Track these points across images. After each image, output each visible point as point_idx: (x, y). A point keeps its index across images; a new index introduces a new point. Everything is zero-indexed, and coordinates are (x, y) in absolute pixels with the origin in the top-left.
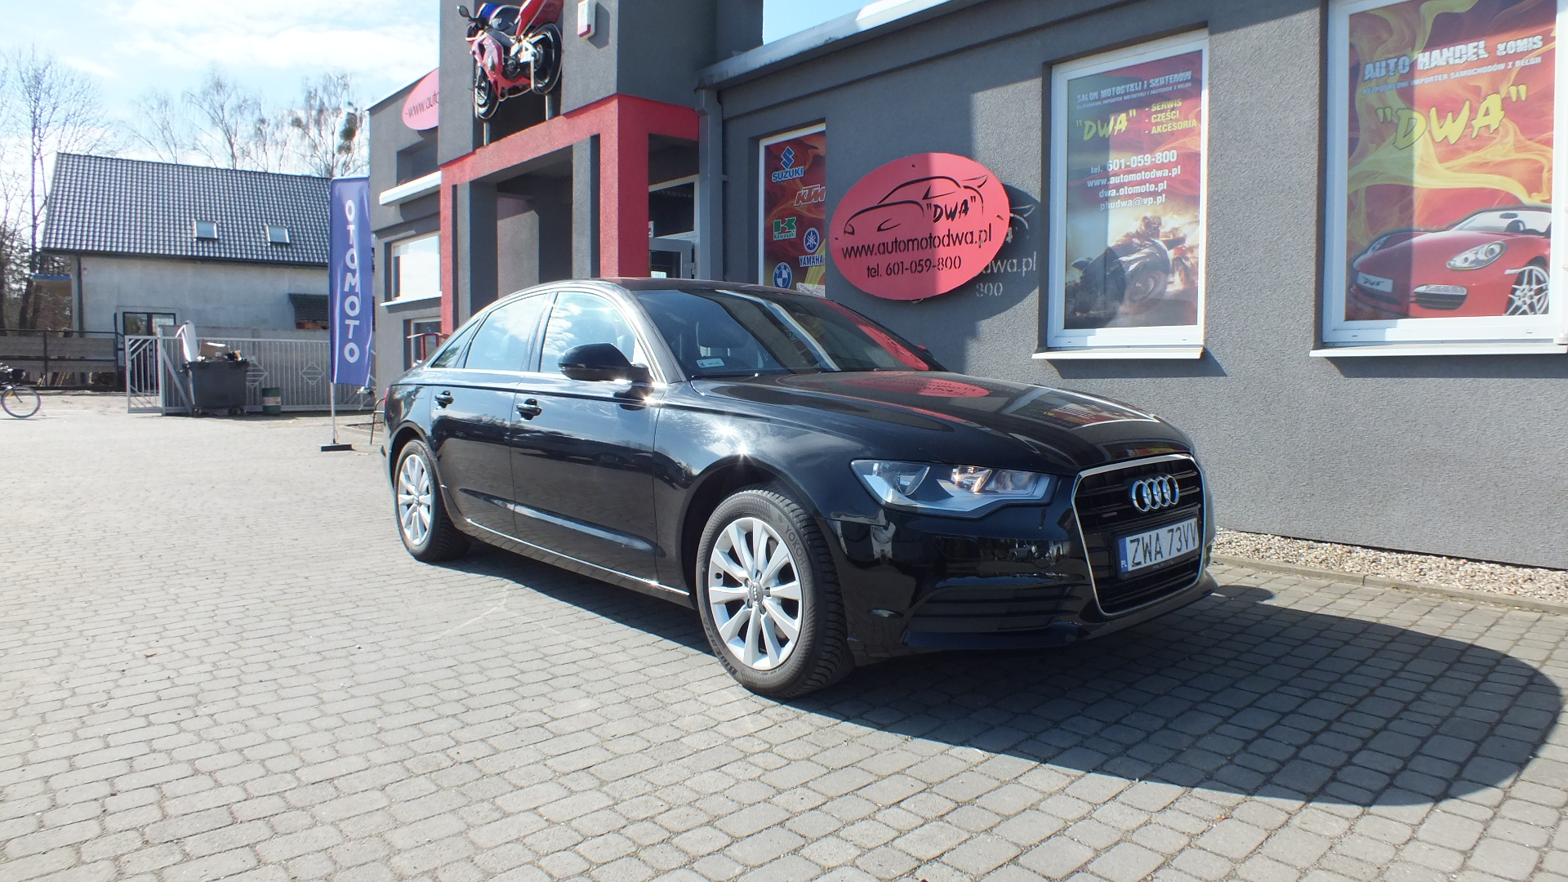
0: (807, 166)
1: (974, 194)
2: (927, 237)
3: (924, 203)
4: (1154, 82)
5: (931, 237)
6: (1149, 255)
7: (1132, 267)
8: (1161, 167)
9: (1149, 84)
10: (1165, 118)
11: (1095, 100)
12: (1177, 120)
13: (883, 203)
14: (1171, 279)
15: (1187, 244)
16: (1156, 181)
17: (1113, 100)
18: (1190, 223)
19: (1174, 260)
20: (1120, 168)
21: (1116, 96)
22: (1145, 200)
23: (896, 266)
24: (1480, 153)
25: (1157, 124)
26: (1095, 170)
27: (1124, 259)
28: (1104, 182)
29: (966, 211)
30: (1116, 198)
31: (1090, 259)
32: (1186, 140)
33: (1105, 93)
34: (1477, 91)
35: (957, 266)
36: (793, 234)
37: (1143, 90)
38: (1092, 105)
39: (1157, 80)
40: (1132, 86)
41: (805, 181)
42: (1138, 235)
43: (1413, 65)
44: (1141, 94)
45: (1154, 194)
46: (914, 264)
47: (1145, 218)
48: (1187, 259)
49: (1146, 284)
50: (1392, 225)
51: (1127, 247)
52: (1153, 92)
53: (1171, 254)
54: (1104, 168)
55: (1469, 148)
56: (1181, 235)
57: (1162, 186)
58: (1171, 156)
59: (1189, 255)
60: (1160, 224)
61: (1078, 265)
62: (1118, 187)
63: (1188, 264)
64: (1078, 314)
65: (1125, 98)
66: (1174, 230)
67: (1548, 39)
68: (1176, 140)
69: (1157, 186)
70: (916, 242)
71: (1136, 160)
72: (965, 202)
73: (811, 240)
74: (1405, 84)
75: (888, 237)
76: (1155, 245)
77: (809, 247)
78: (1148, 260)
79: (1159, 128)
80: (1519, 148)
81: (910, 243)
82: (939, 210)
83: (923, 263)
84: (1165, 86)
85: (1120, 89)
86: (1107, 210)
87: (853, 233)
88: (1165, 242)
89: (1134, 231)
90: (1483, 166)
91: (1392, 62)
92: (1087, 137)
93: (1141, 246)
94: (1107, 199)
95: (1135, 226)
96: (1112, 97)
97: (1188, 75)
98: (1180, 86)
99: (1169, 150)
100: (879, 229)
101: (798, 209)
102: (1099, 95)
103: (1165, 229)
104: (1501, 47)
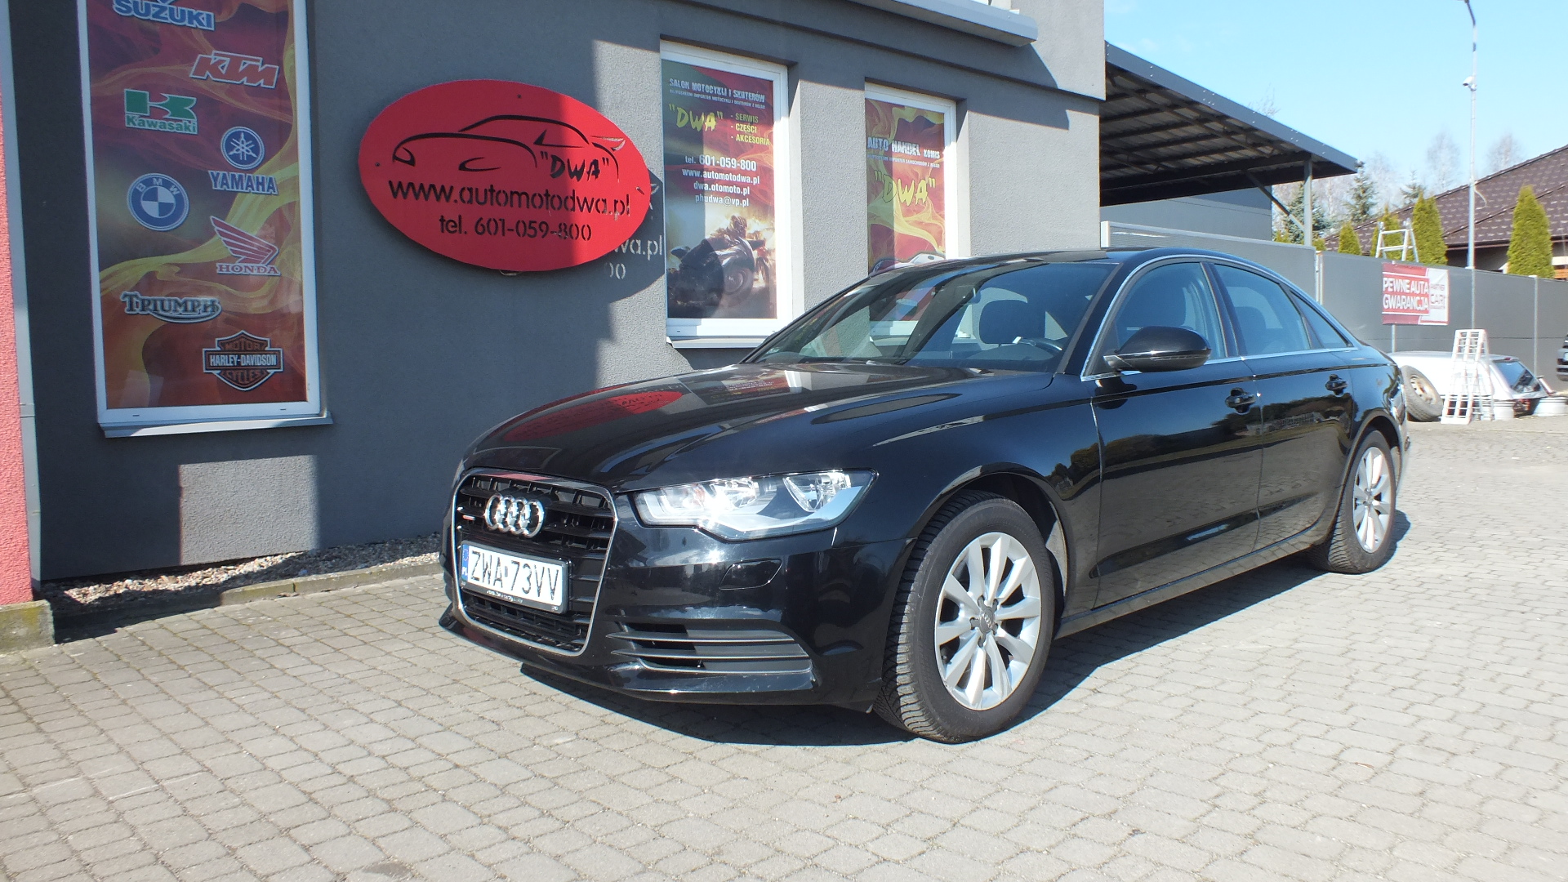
0: (225, 17)
1: (607, 155)
2: (543, 193)
3: (537, 149)
4: (737, 94)
5: (547, 195)
6: (738, 252)
7: (725, 262)
8: (745, 173)
9: (732, 94)
10: (745, 132)
11: (686, 90)
12: (756, 135)
13: (466, 132)
14: (756, 277)
15: (767, 246)
16: (742, 185)
17: (703, 96)
18: (768, 229)
19: (758, 260)
20: (711, 164)
21: (705, 93)
22: (733, 201)
23: (492, 223)
24: (919, 215)
25: (740, 133)
26: (689, 160)
27: (718, 252)
28: (697, 174)
29: (596, 173)
30: (711, 192)
31: (687, 248)
32: (763, 155)
33: (696, 86)
34: (917, 174)
35: (586, 236)
36: (190, 125)
37: (727, 97)
38: (685, 93)
39: (739, 92)
40: (719, 89)
41: (217, 39)
42: (728, 232)
43: (890, 147)
44: (727, 100)
45: (741, 197)
46: (521, 225)
47: (733, 218)
48: (767, 260)
49: (736, 278)
50: (883, 255)
51: (720, 243)
52: (736, 102)
53: (755, 254)
54: (697, 160)
55: (914, 211)
56: (762, 239)
57: (746, 191)
58: (752, 166)
59: (768, 257)
60: (746, 225)
61: (678, 253)
62: (712, 182)
63: (767, 264)
64: (679, 303)
65: (714, 98)
66: (757, 233)
67: (941, 156)
68: (755, 152)
69: (742, 190)
70: (524, 197)
71: (725, 161)
72: (595, 163)
73: (243, 148)
74: (886, 158)
75: (480, 182)
76: (742, 243)
77: (235, 158)
78: (738, 257)
79: (742, 137)
80: (934, 218)
81: (516, 196)
82: (559, 164)
83: (536, 226)
84: (745, 100)
85: (709, 88)
86: (703, 202)
87: (412, 162)
88: (749, 242)
89: (725, 228)
90: (920, 224)
91: (881, 140)
92: (680, 124)
93: (731, 243)
94: (702, 192)
95: (726, 224)
96: (701, 93)
97: (762, 98)
98: (757, 106)
99: (751, 160)
100: (462, 167)
101: (202, 85)
102: (691, 86)
103: (749, 231)
104: (925, 151)
